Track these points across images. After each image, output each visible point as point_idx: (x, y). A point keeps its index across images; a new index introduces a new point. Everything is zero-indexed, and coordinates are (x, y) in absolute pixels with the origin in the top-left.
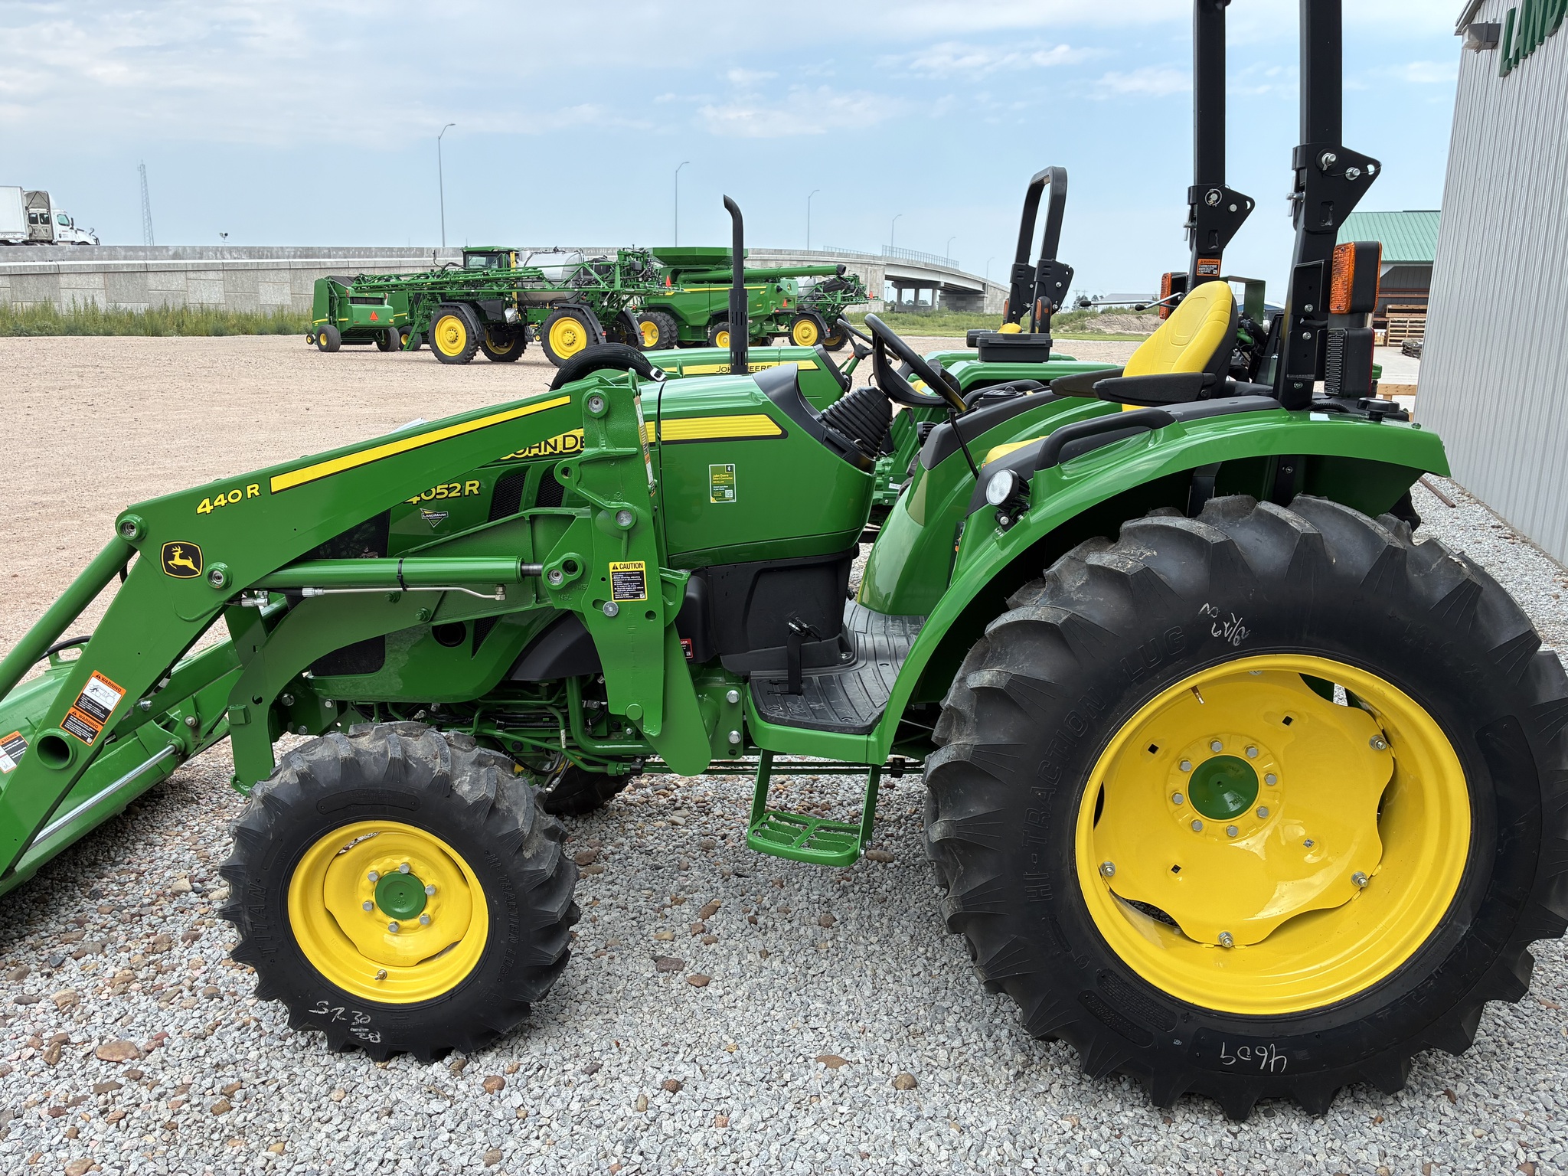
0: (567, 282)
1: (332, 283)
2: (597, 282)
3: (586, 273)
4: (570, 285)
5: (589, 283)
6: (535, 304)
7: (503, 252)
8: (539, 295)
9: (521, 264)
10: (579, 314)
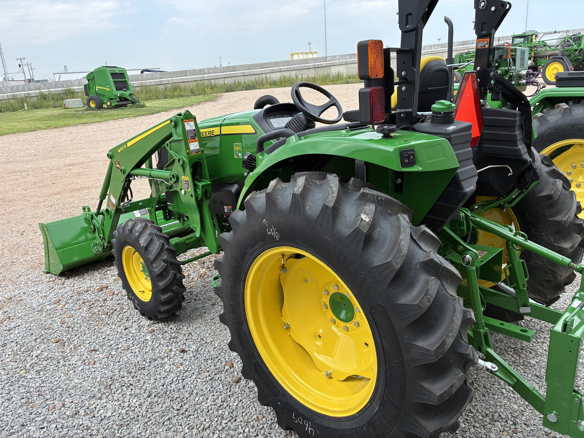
0: (557, 46)
1: (461, 55)
2: (573, 45)
3: (568, 41)
4: (559, 47)
5: (569, 46)
6: (542, 57)
7: (530, 35)
8: (545, 53)
9: (538, 40)
10: (561, 60)
